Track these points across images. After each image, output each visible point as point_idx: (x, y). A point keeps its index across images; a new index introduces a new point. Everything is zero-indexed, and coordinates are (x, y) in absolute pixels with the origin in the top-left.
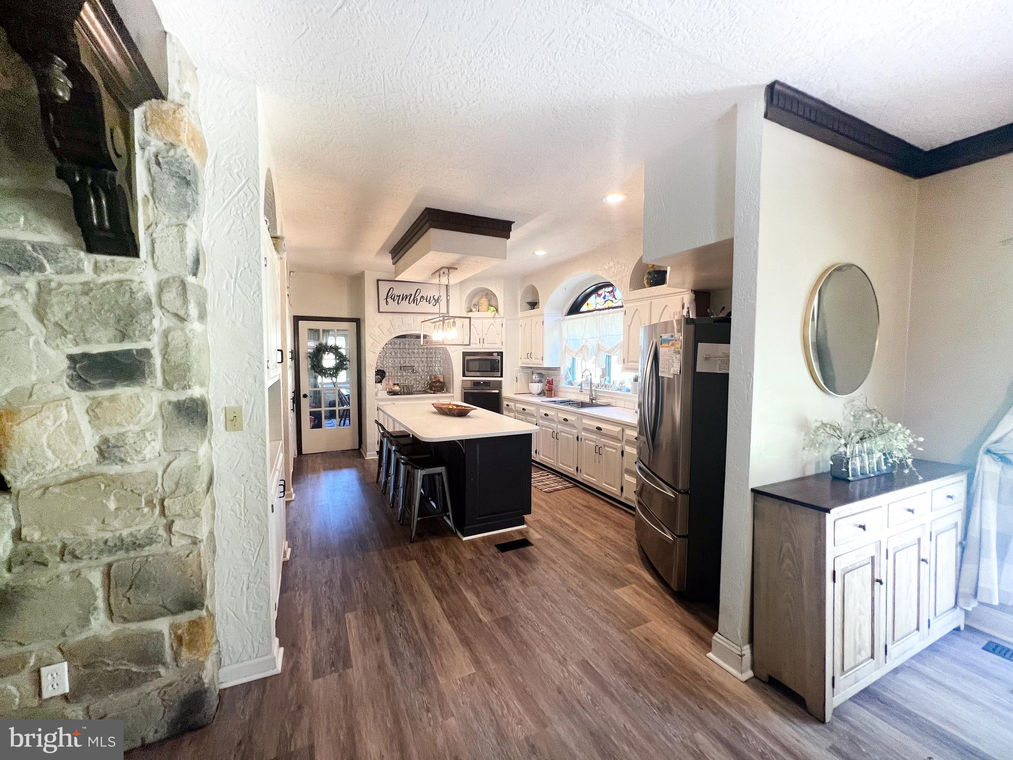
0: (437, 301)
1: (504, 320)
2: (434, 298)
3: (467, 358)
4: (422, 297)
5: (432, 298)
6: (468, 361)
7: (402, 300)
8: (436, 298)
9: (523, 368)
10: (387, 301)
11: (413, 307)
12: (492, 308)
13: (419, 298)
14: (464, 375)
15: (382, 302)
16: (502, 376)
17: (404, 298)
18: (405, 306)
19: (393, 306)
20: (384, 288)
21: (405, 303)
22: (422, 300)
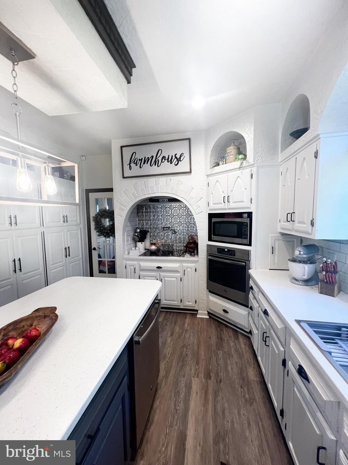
0: (179, 160)
1: (254, 170)
2: (176, 157)
3: (214, 220)
4: (164, 157)
5: (174, 157)
6: (215, 223)
7: (144, 163)
8: (178, 156)
9: (283, 234)
10: (130, 166)
11: (155, 170)
12: (241, 156)
13: (160, 159)
14: (210, 239)
15: (126, 167)
16: (250, 245)
17: (146, 160)
18: (147, 169)
19: (136, 170)
20: (128, 153)
21: (147, 166)
22: (163, 160)
